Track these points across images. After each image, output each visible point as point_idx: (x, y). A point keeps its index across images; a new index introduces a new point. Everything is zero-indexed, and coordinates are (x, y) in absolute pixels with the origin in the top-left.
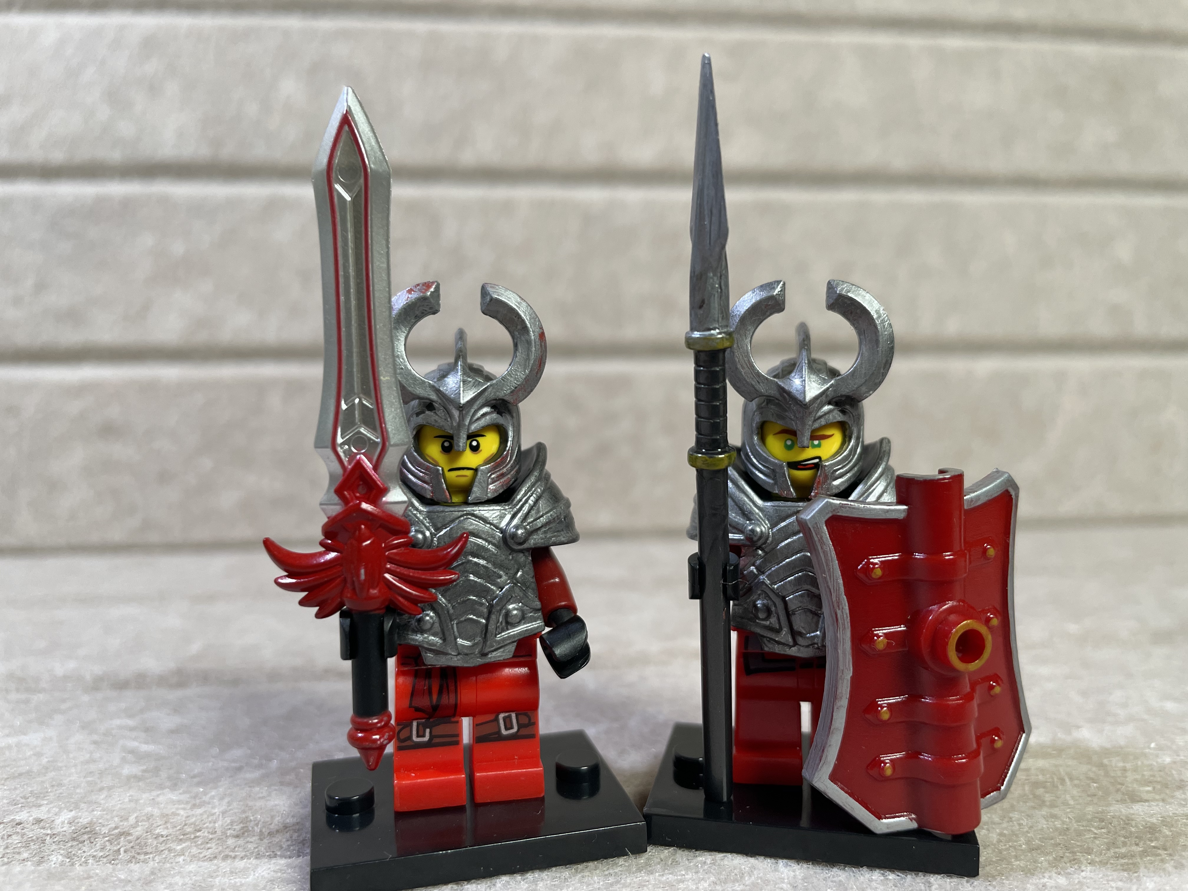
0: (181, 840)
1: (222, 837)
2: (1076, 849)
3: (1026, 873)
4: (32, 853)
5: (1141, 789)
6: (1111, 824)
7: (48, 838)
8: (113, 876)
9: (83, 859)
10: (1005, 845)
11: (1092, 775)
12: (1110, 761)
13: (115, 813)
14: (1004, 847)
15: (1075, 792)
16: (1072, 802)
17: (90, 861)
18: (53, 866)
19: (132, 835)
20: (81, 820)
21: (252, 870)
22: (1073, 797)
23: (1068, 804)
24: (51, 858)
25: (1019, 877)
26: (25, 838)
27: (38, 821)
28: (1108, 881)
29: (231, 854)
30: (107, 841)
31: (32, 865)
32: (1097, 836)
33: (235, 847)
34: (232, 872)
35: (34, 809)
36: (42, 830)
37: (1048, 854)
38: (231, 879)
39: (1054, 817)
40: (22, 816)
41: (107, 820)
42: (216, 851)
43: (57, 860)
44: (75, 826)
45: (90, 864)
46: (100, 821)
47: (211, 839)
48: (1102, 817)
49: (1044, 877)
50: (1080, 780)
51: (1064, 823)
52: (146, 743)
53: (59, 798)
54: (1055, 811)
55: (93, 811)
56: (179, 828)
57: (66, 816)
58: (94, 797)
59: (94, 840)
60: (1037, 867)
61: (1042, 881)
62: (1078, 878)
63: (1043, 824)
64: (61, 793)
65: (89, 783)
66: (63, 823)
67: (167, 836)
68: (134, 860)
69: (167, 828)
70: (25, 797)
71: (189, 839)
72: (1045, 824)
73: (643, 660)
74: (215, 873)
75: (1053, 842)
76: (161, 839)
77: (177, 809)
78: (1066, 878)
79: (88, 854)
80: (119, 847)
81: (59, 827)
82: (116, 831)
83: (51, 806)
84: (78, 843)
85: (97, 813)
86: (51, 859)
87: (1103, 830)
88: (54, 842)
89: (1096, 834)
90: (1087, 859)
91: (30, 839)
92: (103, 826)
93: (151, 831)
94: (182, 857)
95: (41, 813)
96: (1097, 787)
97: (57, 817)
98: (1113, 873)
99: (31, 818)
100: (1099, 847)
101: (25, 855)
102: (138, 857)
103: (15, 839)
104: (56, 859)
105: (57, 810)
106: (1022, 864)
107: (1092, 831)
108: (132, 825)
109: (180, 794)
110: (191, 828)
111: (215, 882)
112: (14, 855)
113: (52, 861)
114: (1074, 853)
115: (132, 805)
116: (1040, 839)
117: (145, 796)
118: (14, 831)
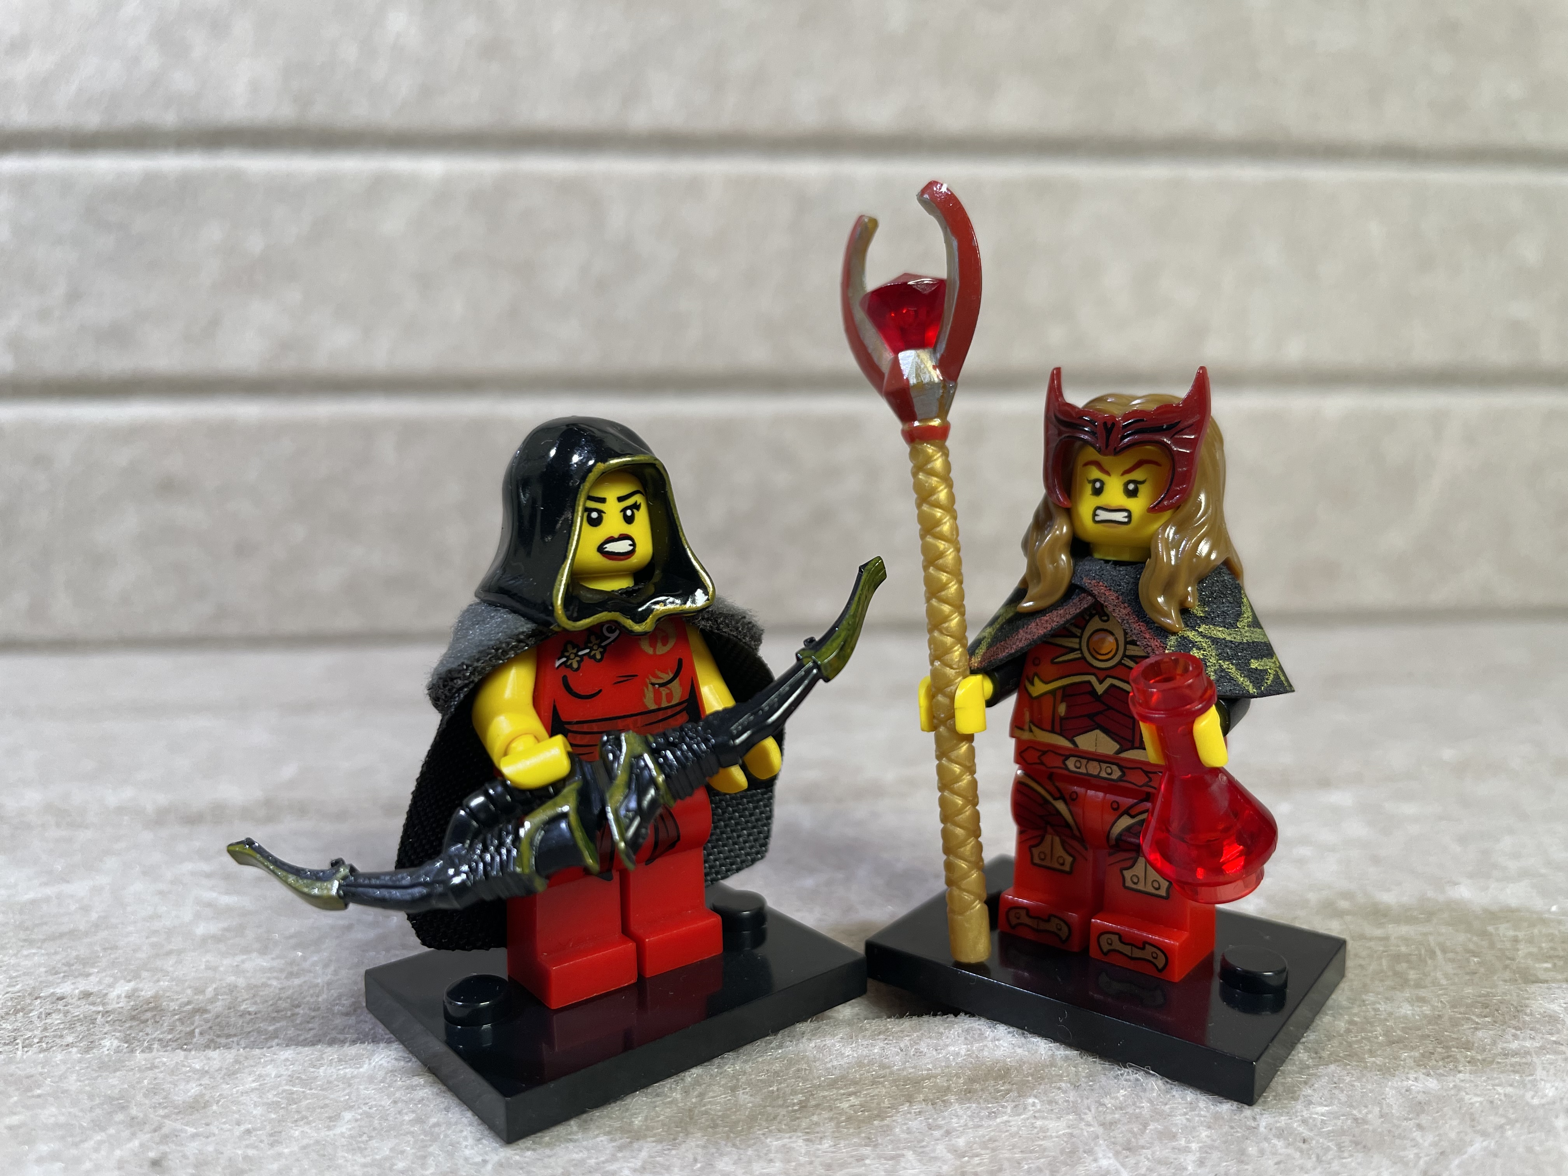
0: (274, 1018)
1: (327, 1015)
2: (1451, 1044)
3: (1384, 1074)
4: (78, 1037)
5: (1537, 965)
6: (1497, 1011)
7: (100, 1017)
8: (184, 1066)
9: (146, 1044)
10: (1356, 1036)
11: (1471, 946)
12: (1497, 929)
13: (187, 984)
14: (1354, 1039)
15: (1450, 968)
16: (1444, 982)
17: (155, 1046)
18: (107, 1052)
19: (210, 1012)
20: (143, 993)
21: (367, 1058)
22: (1446, 976)
23: (1439, 985)
24: (102, 1042)
25: (1375, 1078)
26: (69, 1017)
27: (86, 995)
28: (1493, 1085)
29: (339, 1036)
30: (177, 1020)
31: (78, 1052)
32: (1480, 1026)
33: (345, 1028)
34: (340, 1060)
35: (79, 979)
36: (91, 1007)
37: (1413, 1049)
38: (339, 1070)
39: (1422, 1000)
40: (65, 988)
41: (177, 993)
42: (321, 1033)
43: (112, 1045)
44: (134, 1000)
45: (155, 1050)
46: (168, 994)
47: (314, 1017)
48: (1486, 1002)
49: (1408, 1079)
50: (1456, 953)
51: (1434, 1008)
52: (227, 893)
53: (113, 964)
54: (1422, 993)
55: (158, 981)
56: (271, 1002)
57: (123, 988)
58: (159, 963)
59: (161, 1018)
60: (1399, 1065)
61: (1405, 1083)
62: (1454, 1081)
63: (1406, 1010)
64: (116, 958)
65: (154, 945)
66: (119, 997)
67: (255, 1014)
68: (212, 1045)
69: (255, 1003)
70: (69, 964)
71: (285, 1017)
72: (1409, 1010)
73: (875, 791)
74: (319, 1061)
75: (1419, 1033)
76: (248, 1017)
77: (269, 978)
78: (1438, 1080)
79: (153, 1036)
80: (192, 1027)
81: (114, 1002)
82: (190, 1007)
83: (104, 974)
84: (138, 1022)
85: (164, 984)
86: (103, 1044)
87: (1487, 1019)
88: (107, 1022)
89: (1477, 1023)
90: (1466, 1057)
91: (76, 1018)
92: (173, 1000)
93: (234, 1007)
94: (276, 1041)
95: (89, 984)
96: (1479, 963)
97: (112, 989)
98: (1501, 1076)
99: (77, 991)
100: (1482, 1041)
101: (70, 1039)
102: (218, 1040)
103: (56, 1019)
104: (109, 1044)
105: (112, 980)
106: (1379, 1061)
107: (1472, 1019)
108: (209, 999)
109: (273, 959)
110: (287, 1002)
111: (319, 1072)
112: (55, 1039)
113: (105, 1046)
114: (1448, 1048)
115: (210, 974)
116: (1404, 1030)
117: (227, 962)
118: (55, 1008)
